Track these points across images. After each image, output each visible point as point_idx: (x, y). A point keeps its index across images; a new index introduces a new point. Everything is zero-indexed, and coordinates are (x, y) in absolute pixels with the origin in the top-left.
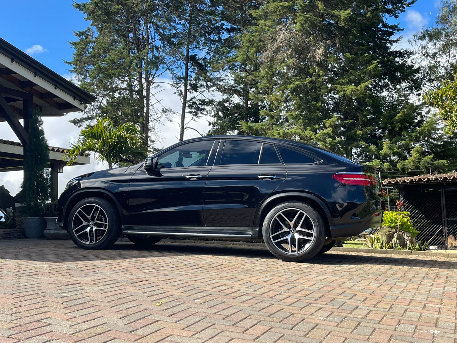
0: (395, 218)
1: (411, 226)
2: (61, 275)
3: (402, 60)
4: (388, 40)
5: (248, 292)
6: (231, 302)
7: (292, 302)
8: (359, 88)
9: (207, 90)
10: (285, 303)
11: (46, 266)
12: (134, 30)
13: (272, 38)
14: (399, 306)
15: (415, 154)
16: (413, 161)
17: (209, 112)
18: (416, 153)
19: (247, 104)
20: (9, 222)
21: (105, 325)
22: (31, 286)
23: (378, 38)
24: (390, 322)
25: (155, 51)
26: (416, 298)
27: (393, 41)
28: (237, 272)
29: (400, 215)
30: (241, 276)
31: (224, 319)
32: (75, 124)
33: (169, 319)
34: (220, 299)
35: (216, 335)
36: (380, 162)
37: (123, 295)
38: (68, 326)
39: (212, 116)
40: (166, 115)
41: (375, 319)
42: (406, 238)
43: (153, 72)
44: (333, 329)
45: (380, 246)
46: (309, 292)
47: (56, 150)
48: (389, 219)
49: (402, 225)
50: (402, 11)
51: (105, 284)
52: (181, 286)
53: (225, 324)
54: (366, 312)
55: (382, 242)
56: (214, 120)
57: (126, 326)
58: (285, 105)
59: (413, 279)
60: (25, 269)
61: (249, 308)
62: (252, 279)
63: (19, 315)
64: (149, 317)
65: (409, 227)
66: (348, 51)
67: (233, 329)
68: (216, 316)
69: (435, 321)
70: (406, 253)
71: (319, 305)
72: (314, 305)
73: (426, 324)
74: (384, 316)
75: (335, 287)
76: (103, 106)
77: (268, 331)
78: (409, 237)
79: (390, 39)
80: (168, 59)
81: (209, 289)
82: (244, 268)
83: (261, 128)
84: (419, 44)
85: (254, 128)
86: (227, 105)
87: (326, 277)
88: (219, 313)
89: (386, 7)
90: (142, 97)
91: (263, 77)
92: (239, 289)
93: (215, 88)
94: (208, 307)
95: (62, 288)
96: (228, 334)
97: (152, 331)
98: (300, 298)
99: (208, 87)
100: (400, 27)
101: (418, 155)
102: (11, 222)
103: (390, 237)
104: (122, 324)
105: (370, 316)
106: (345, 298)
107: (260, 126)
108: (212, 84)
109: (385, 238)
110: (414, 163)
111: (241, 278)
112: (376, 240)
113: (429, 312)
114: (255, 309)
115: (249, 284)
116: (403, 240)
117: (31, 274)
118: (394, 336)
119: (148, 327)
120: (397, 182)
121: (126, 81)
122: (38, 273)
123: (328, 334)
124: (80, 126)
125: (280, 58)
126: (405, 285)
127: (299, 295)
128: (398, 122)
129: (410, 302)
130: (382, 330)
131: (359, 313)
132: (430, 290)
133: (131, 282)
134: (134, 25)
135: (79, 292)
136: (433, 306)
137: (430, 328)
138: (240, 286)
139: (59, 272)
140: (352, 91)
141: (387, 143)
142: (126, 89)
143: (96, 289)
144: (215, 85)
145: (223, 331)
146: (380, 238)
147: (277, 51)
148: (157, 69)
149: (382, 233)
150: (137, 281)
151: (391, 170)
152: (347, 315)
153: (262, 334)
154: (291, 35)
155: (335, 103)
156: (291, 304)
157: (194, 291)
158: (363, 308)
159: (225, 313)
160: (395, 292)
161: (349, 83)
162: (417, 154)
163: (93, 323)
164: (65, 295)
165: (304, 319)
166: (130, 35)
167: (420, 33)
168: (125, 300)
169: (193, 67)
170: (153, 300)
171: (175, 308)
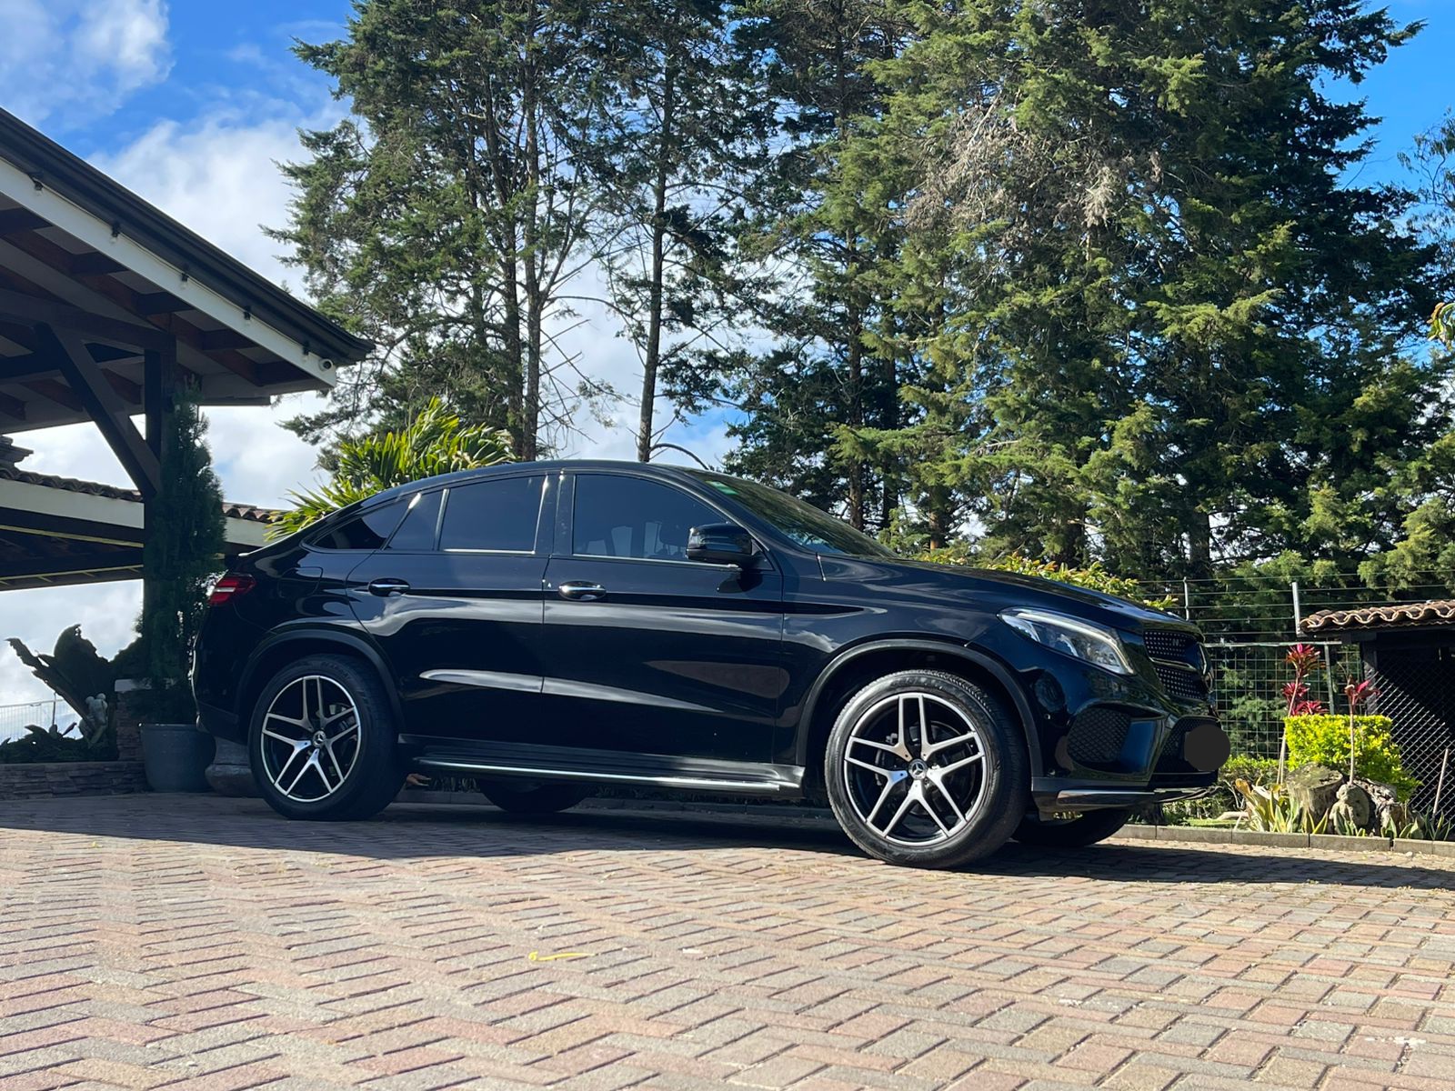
0: (1341, 735)
1: (1396, 763)
2: (274, 882)
3: (1376, 219)
4: (1328, 153)
5: (847, 934)
6: (793, 956)
7: (980, 962)
8: (1229, 312)
9: (725, 322)
10: (959, 962)
11: (228, 859)
12: (490, 129)
13: (939, 151)
14: (1315, 977)
15: (1417, 530)
16: (1412, 553)
17: (731, 393)
18: (1424, 525)
19: (857, 368)
20: (95, 740)
21: (419, 1003)
22: (190, 906)
23: (1297, 147)
24: (1278, 1015)
25: (559, 197)
26: (1374, 958)
27: (1346, 154)
28: (816, 885)
29: (1356, 725)
30: (829, 895)
31: (769, 997)
32: (300, 435)
33: (606, 995)
34: (760, 951)
35: (745, 1036)
36: (1303, 557)
37: (469, 934)
38: (312, 1004)
39: (743, 407)
40: (592, 405)
41: (1232, 1007)
42: (1377, 801)
43: (552, 264)
44: (1098, 1028)
45: (1290, 826)
46: (1038, 939)
47: (242, 512)
48: (1321, 740)
49: (1367, 757)
50: (1374, 60)
51: (411, 904)
52: (641, 914)
53: (772, 1008)
54: (1206, 990)
55: (1297, 813)
56: (747, 419)
57: (478, 1009)
58: (982, 369)
59: (1377, 911)
60: (165, 866)
61: (848, 973)
62: (862, 902)
63: (167, 974)
64: (548, 989)
65: (1389, 767)
66: (1193, 192)
67: (798, 1022)
68: (747, 989)
69: (1417, 1017)
70: (1373, 847)
71: (1062, 971)
72: (1049, 969)
73: (1387, 1022)
74: (1262, 1001)
75: (1124, 927)
76: (391, 373)
77: (901, 1028)
78: (1387, 798)
79: (1334, 150)
80: (598, 220)
81: (727, 924)
82: (837, 876)
83: (903, 446)
84: (1433, 168)
85: (879, 445)
86: (790, 368)
87: (1096, 901)
88: (757, 982)
89: (1322, 44)
90: (516, 345)
91: (909, 277)
92: (820, 925)
93: (749, 314)
94: (723, 966)
95: (284, 911)
96: (781, 1032)
97: (556, 1022)
98: (1006, 952)
99: (730, 314)
100: (1367, 112)
101: (1428, 532)
102: (100, 740)
103: (1325, 798)
104: (469, 1004)
105: (1216, 1001)
106: (1150, 954)
107: (899, 440)
108: (740, 301)
109: (1310, 800)
110: (1415, 559)
111: (827, 899)
112: (1278, 808)
113: (1405, 994)
114: (864, 975)
115: (851, 915)
116: (1367, 805)
117: (184, 878)
118: (1282, 1049)
119: (543, 1011)
120: (1353, 621)
121: (464, 292)
122: (205, 875)
123: (1083, 1040)
124: (315, 441)
125: (966, 216)
126: (1346, 925)
127: (1004, 945)
128: (1358, 426)
129: (1351, 969)
130: (1249, 1034)
131: (1183, 994)
132: (1424, 940)
133: (491, 900)
134: (489, 113)
135: (337, 923)
136: (1422, 979)
137: (1399, 1032)
138: (823, 919)
139: (268, 873)
140: (1208, 322)
141: (1324, 495)
142: (462, 320)
143: (384, 918)
144: (751, 304)
145: (766, 1026)
146: (1292, 801)
147: (958, 194)
148: (563, 255)
149: (1298, 786)
150: (506, 898)
151: (1339, 586)
152: (1146, 995)
153: (883, 1037)
154: (1003, 142)
155: (1150, 362)
156: (978, 966)
157: (682, 929)
158: (1200, 979)
159: (775, 982)
160: (1309, 943)
161: (1198, 297)
162: (1425, 529)
163: (383, 999)
164: (296, 928)
165: (1013, 1003)
166: (477, 146)
167: (1438, 132)
168: (472, 945)
169: (676, 248)
170: (557, 946)
171: (624, 968)
